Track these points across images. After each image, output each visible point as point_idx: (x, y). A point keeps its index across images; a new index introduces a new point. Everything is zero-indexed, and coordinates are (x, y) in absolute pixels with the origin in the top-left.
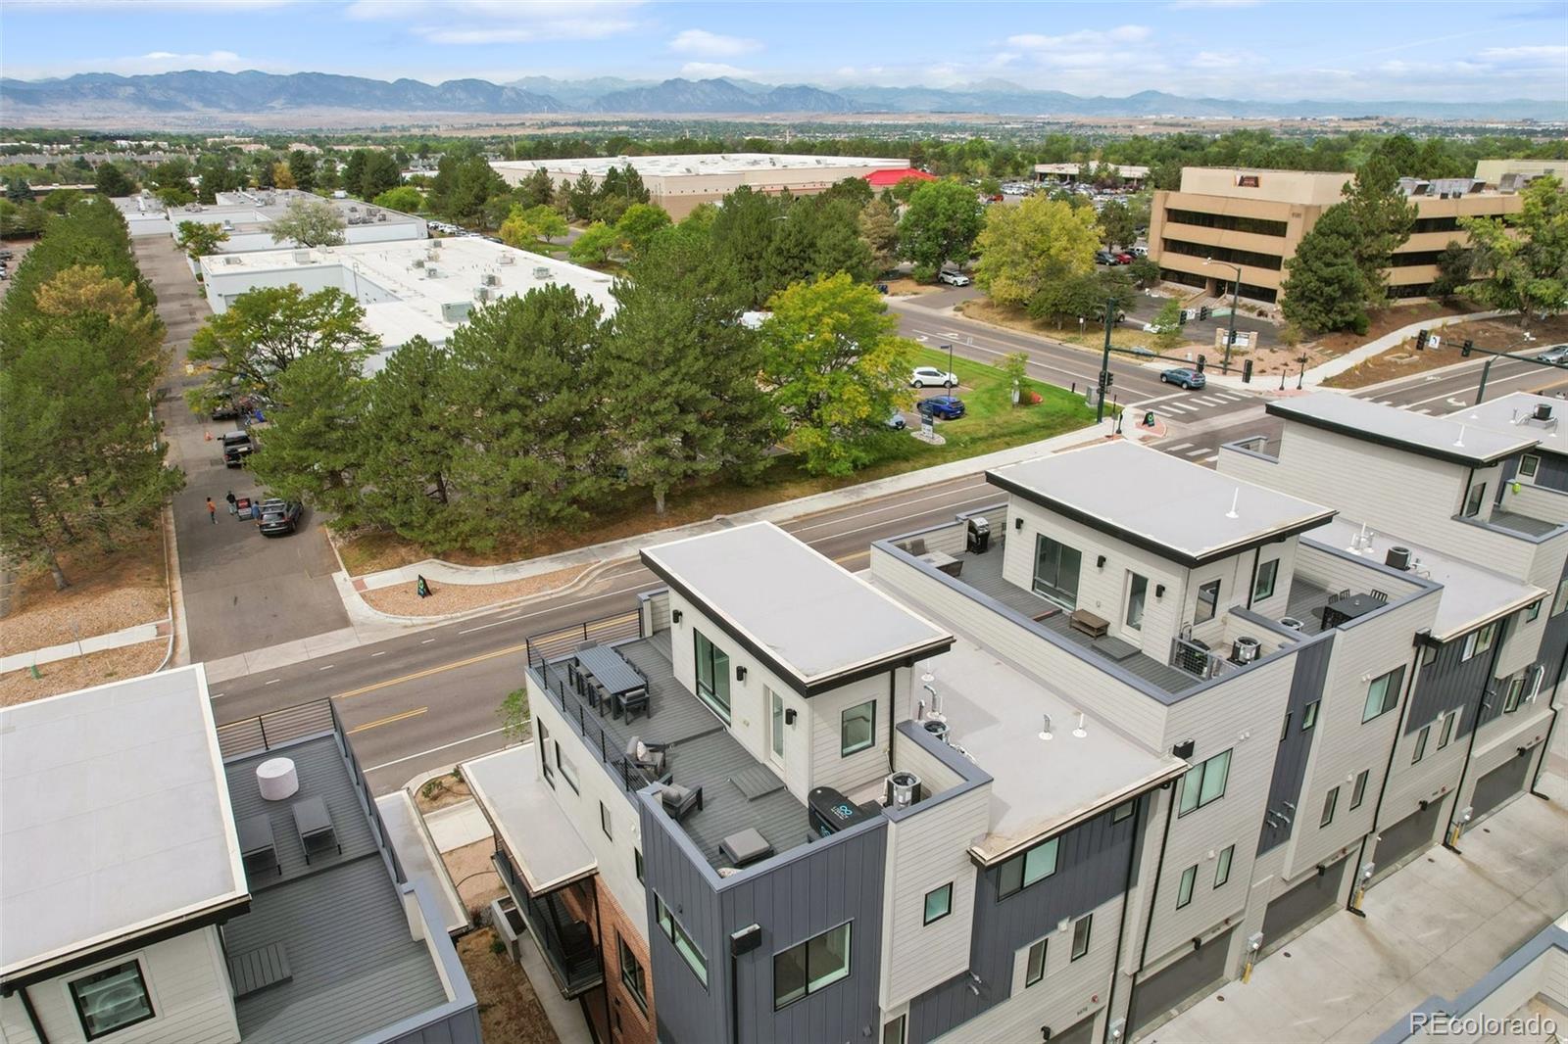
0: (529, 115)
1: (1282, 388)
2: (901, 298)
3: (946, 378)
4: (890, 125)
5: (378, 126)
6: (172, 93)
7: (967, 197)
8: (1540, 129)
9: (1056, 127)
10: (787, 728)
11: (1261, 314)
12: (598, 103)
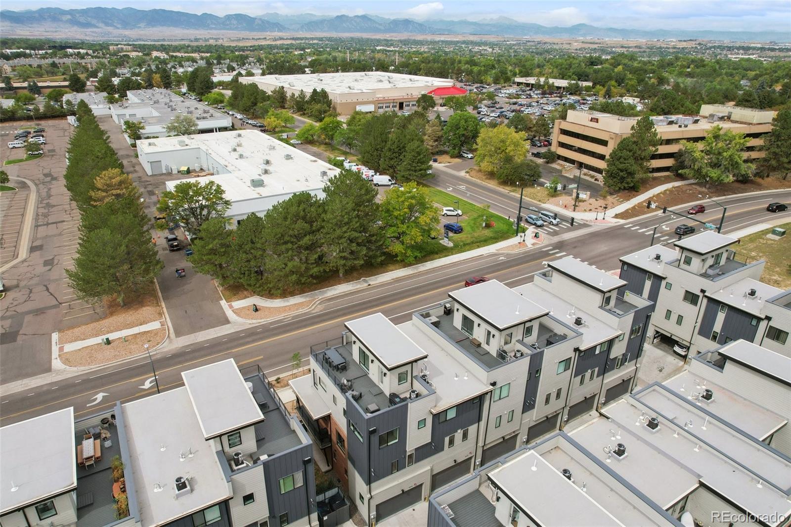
0: (268, 33)
1: (596, 219)
2: (443, 165)
3: (457, 213)
4: (449, 41)
5: (193, 38)
6: (89, 19)
7: (473, 120)
8: (777, 47)
9: (532, 44)
10: (384, 377)
11: (596, 180)
12: (302, 27)
